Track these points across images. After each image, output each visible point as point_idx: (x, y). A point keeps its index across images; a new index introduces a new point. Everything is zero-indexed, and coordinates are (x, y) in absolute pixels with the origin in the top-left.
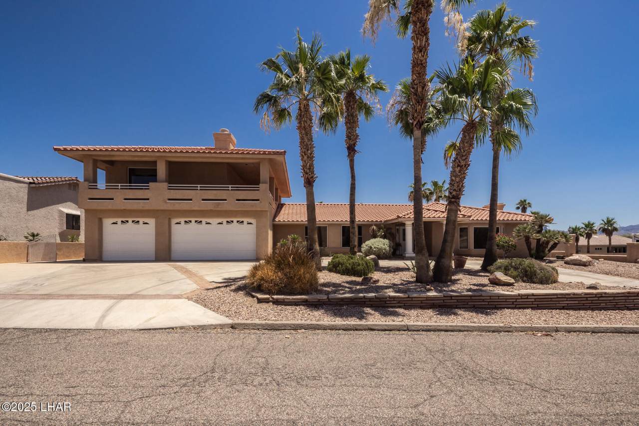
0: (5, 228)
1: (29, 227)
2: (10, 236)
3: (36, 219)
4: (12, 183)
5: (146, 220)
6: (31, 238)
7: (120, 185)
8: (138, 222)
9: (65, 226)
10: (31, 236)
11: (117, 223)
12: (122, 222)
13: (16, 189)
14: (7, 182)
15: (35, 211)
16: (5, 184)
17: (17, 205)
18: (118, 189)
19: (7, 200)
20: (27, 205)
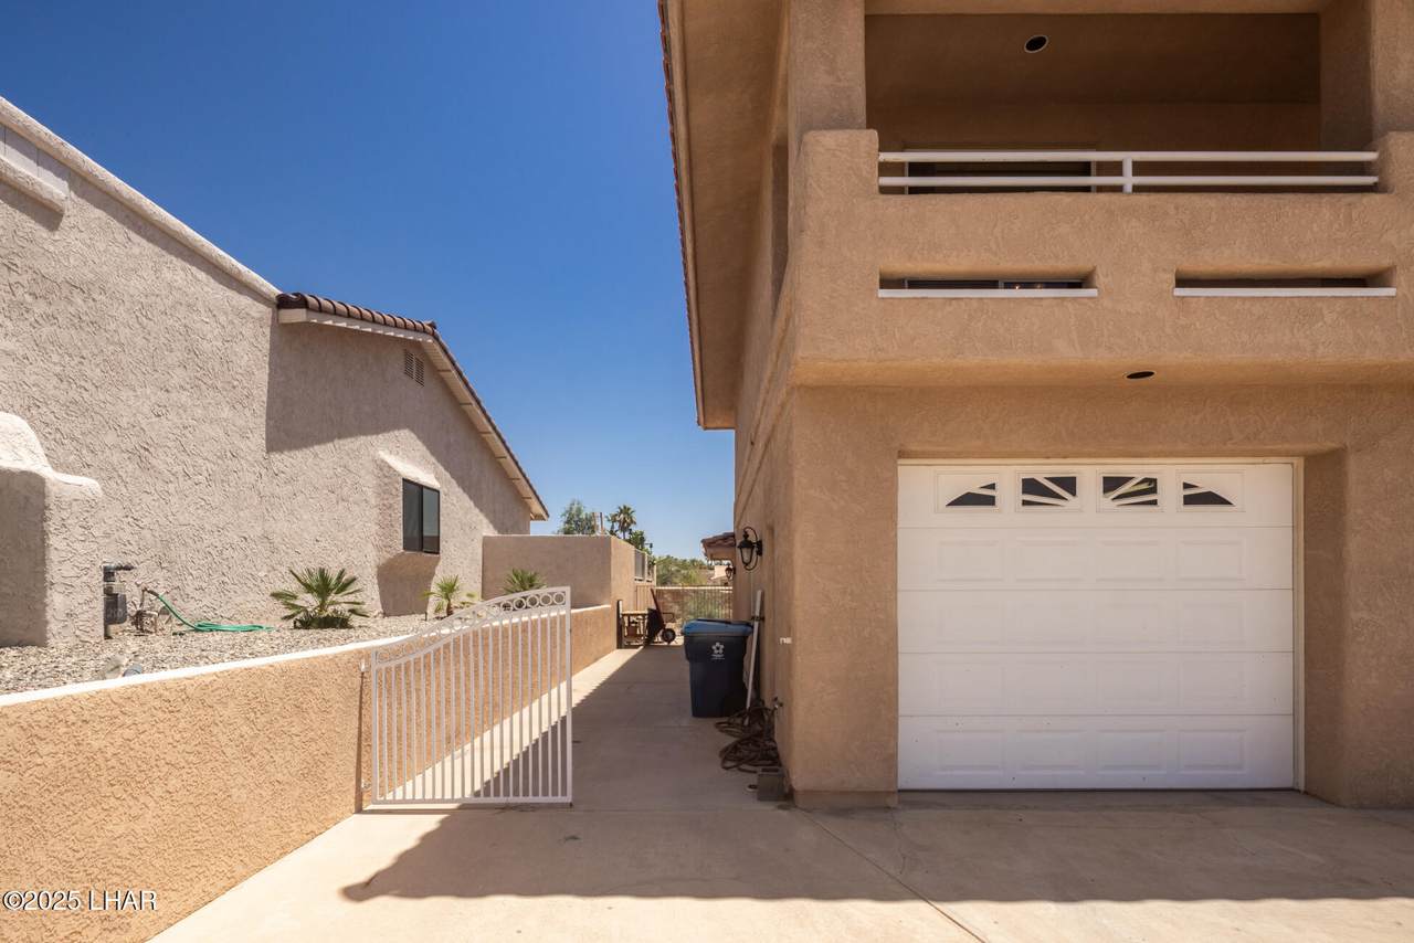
0: (166, 544)
1: (277, 540)
2: (189, 590)
3: (300, 498)
4: (202, 275)
5: (1209, 474)
6: (309, 601)
7: (1128, 158)
8: (1151, 485)
9: (400, 535)
10: (309, 588)
11: (990, 501)
12: (1031, 486)
13: (222, 319)
14: (178, 263)
15: (299, 454)
16: (167, 275)
17: (226, 413)
18: (1118, 189)
19: (178, 376)
20: (269, 417)
